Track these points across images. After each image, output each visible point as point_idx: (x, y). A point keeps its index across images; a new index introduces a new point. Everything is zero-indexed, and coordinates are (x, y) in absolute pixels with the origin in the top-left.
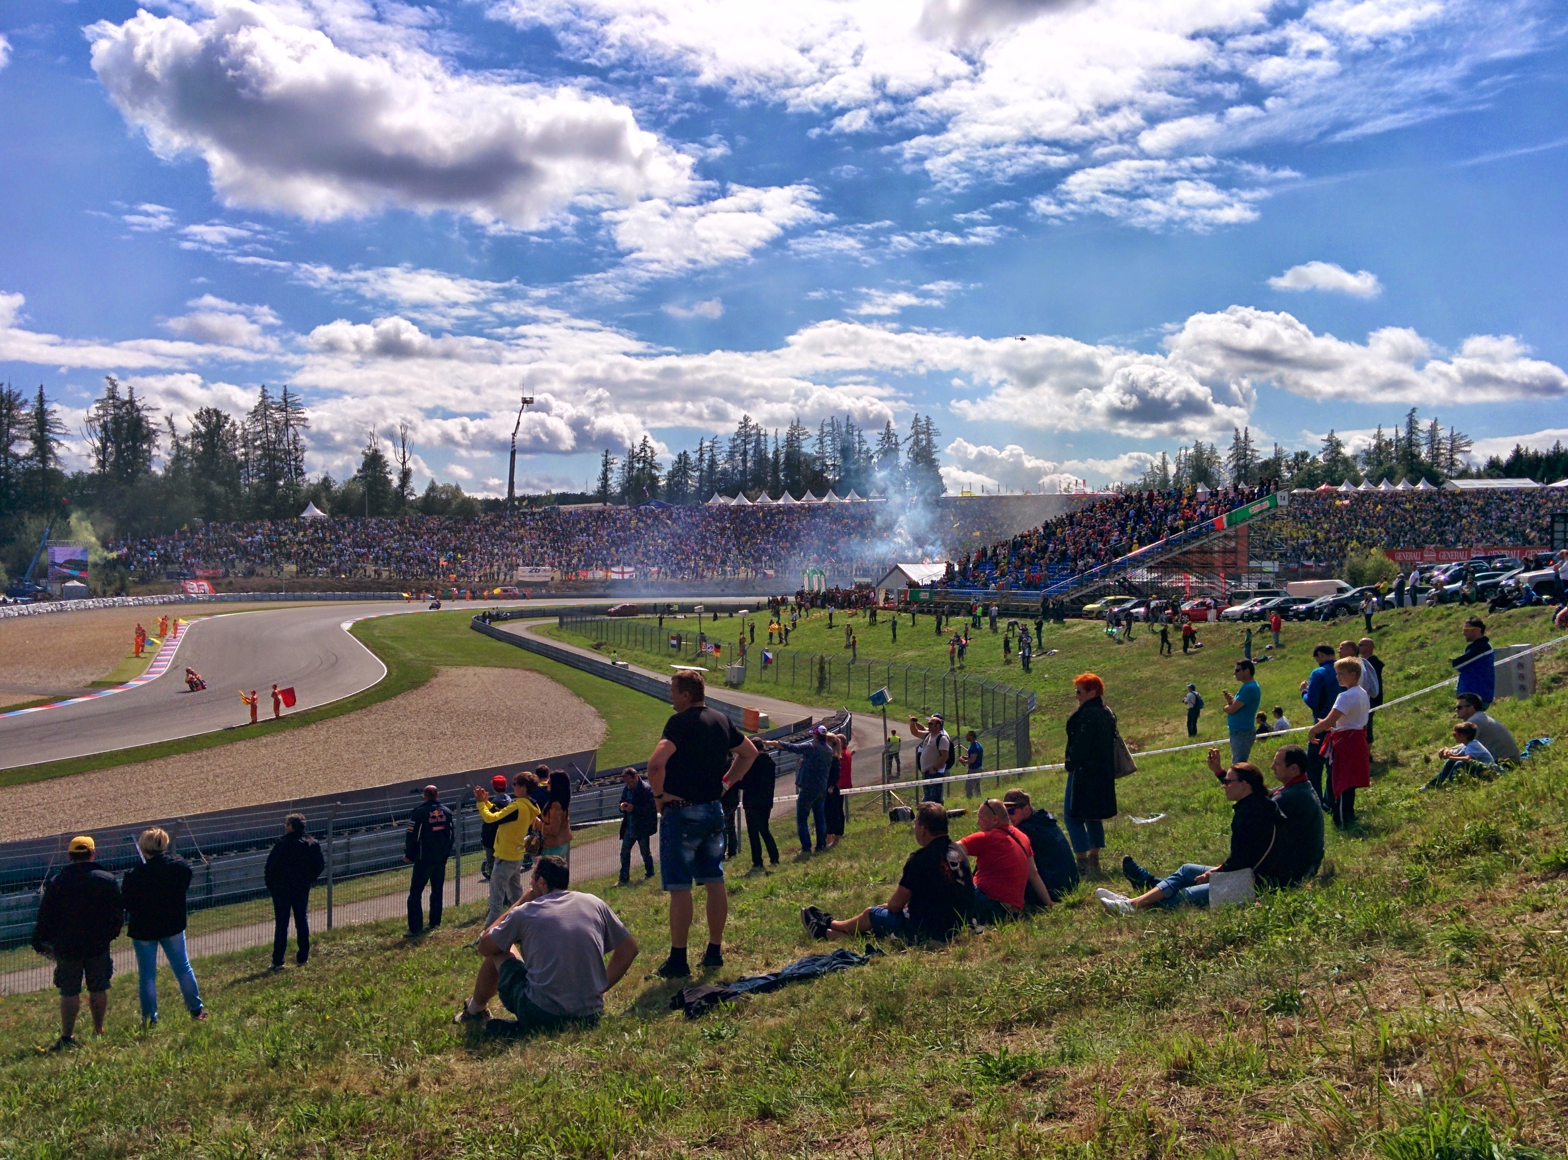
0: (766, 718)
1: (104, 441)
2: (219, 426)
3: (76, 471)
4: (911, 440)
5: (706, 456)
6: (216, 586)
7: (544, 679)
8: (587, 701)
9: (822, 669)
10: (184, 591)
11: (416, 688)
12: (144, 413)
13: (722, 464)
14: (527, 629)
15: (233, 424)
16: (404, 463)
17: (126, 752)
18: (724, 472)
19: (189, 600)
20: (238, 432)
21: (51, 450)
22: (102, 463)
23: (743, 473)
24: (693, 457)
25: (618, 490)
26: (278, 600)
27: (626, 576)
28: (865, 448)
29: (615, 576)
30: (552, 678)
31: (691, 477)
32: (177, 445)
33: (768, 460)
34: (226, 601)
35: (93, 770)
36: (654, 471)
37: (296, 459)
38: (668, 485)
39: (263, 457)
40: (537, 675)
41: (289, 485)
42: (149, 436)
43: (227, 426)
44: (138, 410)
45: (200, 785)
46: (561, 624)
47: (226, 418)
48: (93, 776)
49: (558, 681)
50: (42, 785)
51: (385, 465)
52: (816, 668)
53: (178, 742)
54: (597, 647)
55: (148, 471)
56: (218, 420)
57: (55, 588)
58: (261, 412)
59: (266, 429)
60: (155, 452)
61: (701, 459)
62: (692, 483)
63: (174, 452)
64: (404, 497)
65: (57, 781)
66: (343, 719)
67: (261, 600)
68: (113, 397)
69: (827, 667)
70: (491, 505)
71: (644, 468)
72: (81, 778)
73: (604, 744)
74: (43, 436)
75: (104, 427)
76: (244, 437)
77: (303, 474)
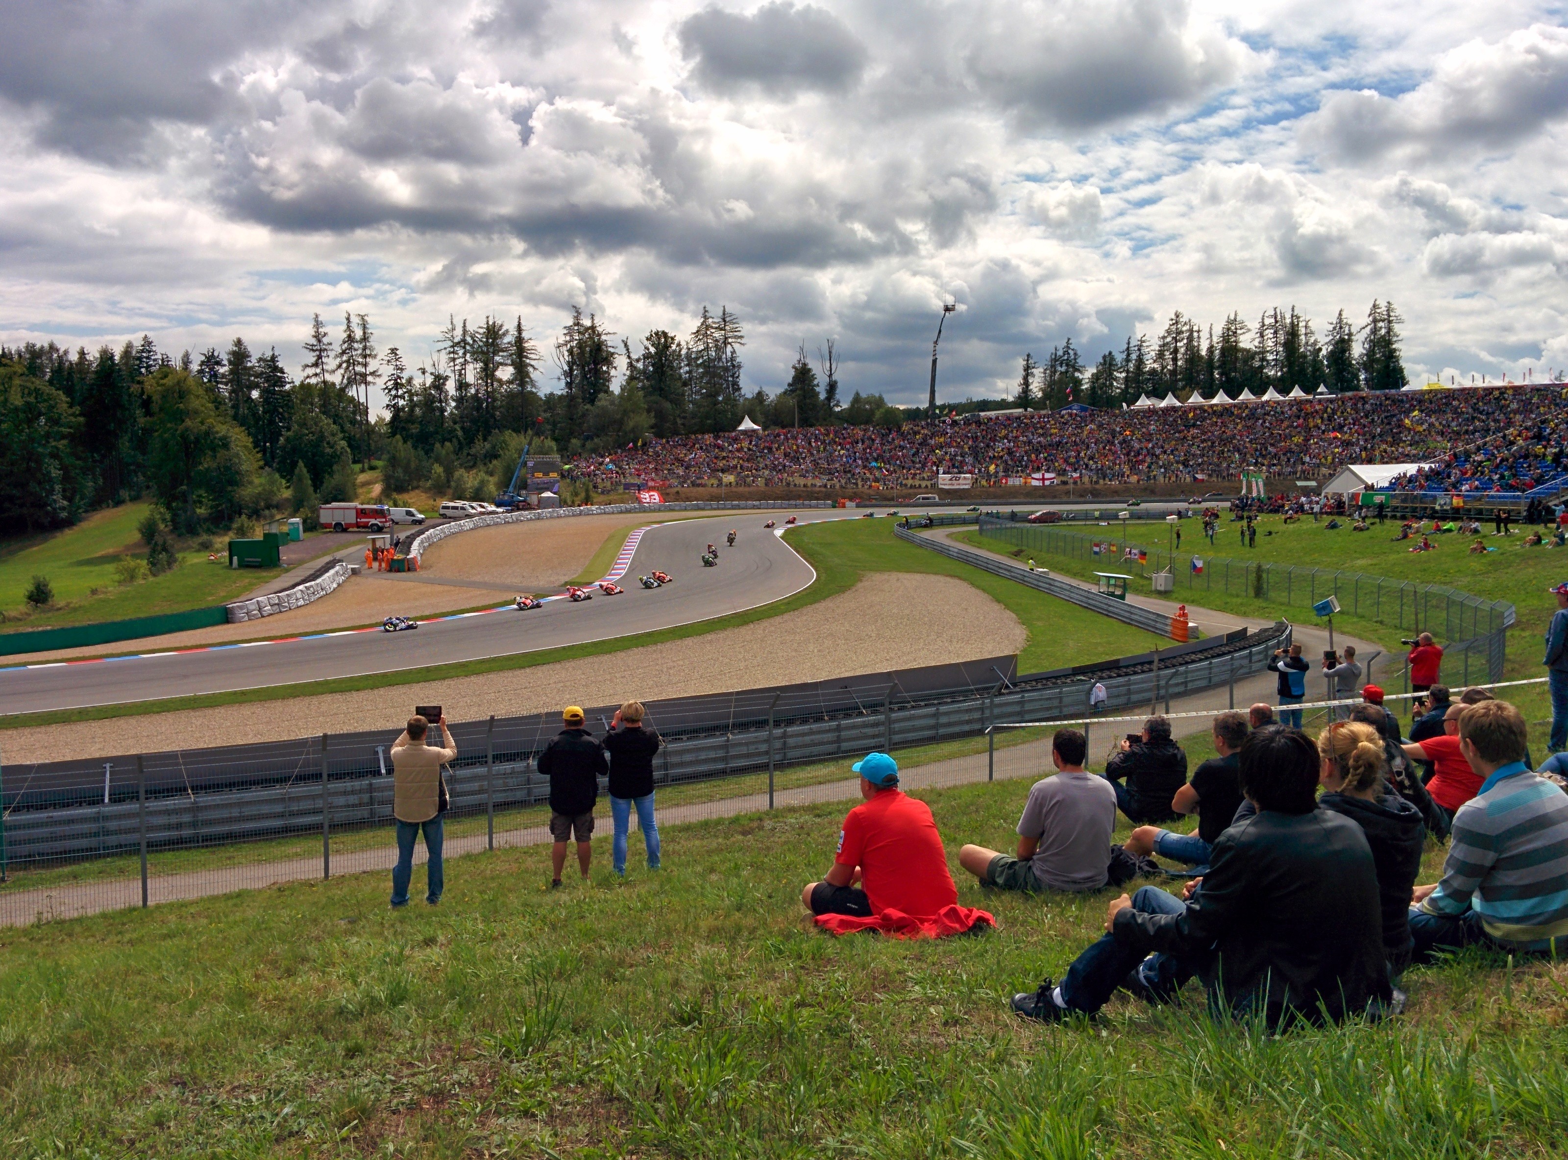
0: (1196, 628)
1: (570, 364)
2: (667, 347)
3: (548, 392)
4: (1368, 330)
5: (1134, 356)
6: (665, 496)
7: (965, 584)
8: (1007, 607)
9: (1259, 578)
10: (639, 500)
11: (844, 592)
12: (603, 337)
13: (1150, 364)
14: (948, 536)
15: (679, 345)
16: (830, 376)
17: (594, 644)
18: (1153, 372)
19: (644, 510)
20: (684, 352)
21: (527, 375)
22: (569, 385)
23: (1173, 373)
24: (1119, 358)
25: (1040, 395)
26: (718, 509)
27: (1047, 483)
28: (1312, 340)
29: (1035, 483)
30: (973, 584)
31: (1116, 379)
32: (631, 365)
33: (1201, 357)
34: (673, 510)
35: (568, 658)
36: (1077, 374)
37: (733, 376)
38: (1093, 388)
39: (703, 375)
40: (957, 581)
41: (727, 399)
42: (608, 359)
43: (674, 347)
44: (599, 335)
45: (655, 676)
46: (981, 531)
47: (673, 339)
48: (568, 665)
49: (978, 587)
50: (528, 670)
51: (813, 377)
52: (1252, 577)
53: (637, 637)
54: (1017, 554)
55: (607, 391)
56: (666, 341)
57: (534, 499)
58: (701, 333)
59: (707, 349)
60: (613, 372)
61: (1128, 360)
62: (1118, 386)
63: (628, 373)
64: (831, 409)
65: (539, 668)
66: (778, 619)
67: (703, 509)
68: (578, 324)
69: (1264, 575)
70: (913, 415)
71: (1067, 372)
72: (558, 666)
73: (1024, 650)
74: (521, 361)
75: (571, 352)
76: (688, 356)
77: (739, 389)
